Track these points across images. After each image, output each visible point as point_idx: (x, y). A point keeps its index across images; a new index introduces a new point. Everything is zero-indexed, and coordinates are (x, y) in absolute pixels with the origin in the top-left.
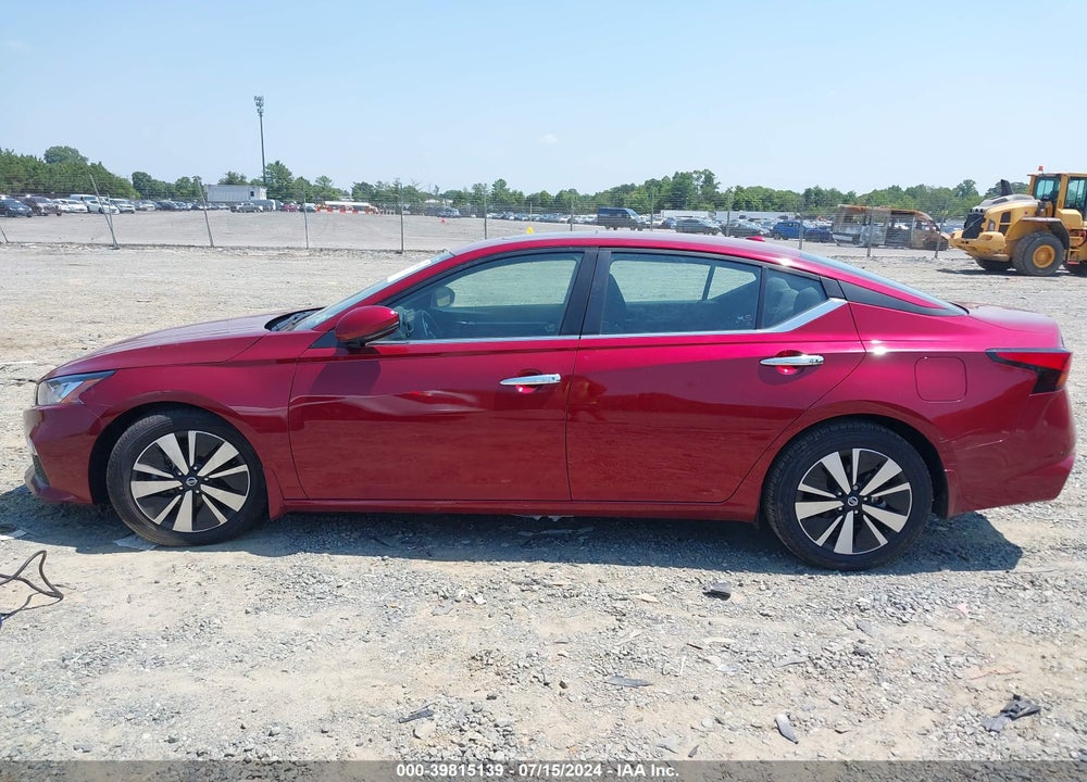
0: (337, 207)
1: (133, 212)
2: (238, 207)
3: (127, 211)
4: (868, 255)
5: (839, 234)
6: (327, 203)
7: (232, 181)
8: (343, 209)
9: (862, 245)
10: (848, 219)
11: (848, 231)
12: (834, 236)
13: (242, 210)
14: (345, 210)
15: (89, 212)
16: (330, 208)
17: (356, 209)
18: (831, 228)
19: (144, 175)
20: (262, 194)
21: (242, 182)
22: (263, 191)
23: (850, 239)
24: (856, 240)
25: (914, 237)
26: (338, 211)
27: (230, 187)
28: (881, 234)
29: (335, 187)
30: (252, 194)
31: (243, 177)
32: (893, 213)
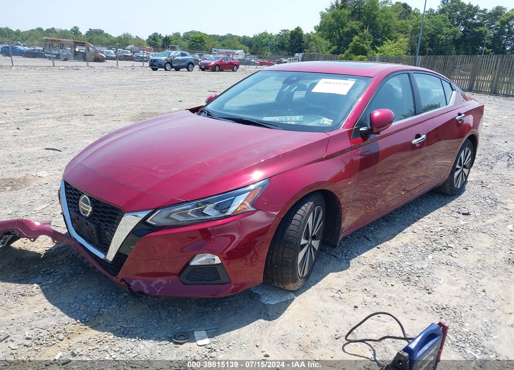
4: (88, 66)
5: (47, 54)
9: (62, 59)
10: (51, 46)
11: (54, 52)
12: (46, 55)
18: (43, 50)
23: (55, 56)
24: (58, 57)
25: (88, 56)
28: (71, 53)
32: (75, 42)
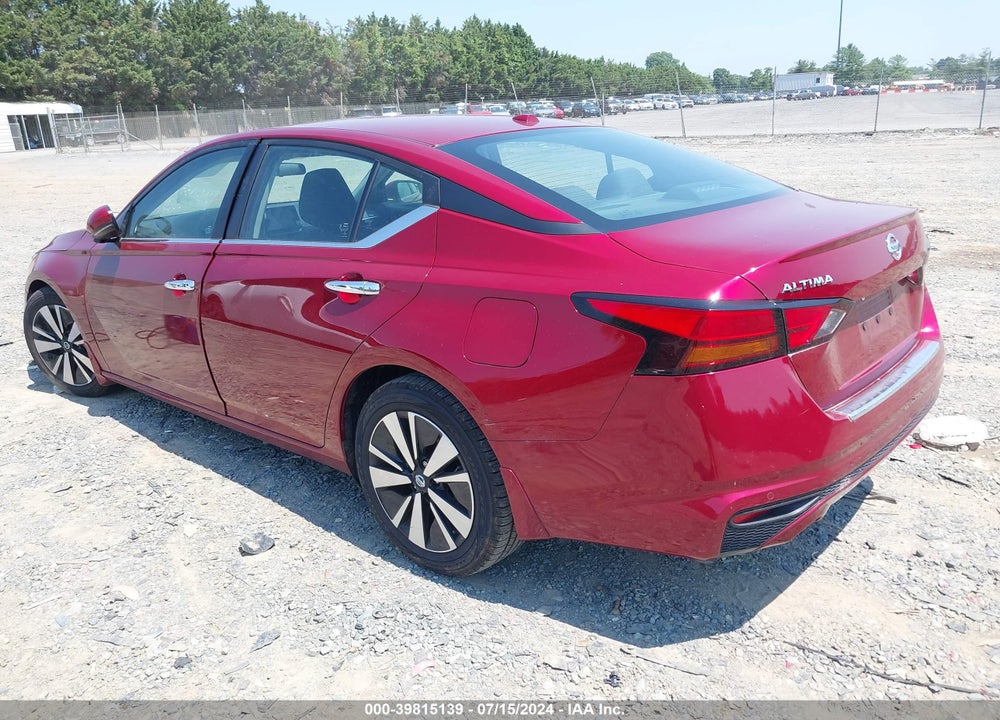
0: (905, 87)
1: (692, 107)
2: (794, 95)
3: (686, 106)
6: (896, 83)
7: (800, 69)
8: (913, 88)
13: (798, 98)
14: (915, 89)
15: (655, 108)
16: (898, 89)
17: (928, 87)
19: (724, 71)
20: (828, 80)
21: (812, 69)
22: (830, 76)
26: (907, 91)
27: (797, 75)
29: (908, 66)
30: (818, 80)
31: (813, 64)
